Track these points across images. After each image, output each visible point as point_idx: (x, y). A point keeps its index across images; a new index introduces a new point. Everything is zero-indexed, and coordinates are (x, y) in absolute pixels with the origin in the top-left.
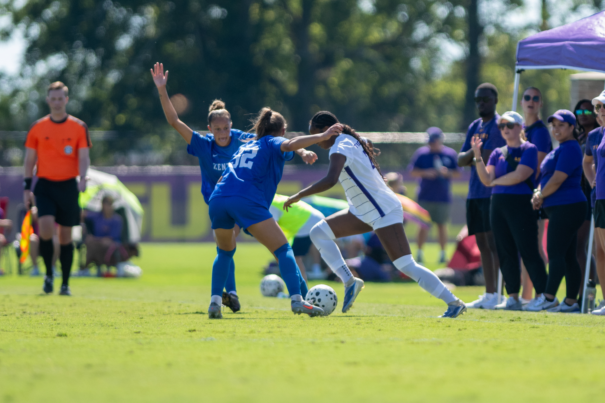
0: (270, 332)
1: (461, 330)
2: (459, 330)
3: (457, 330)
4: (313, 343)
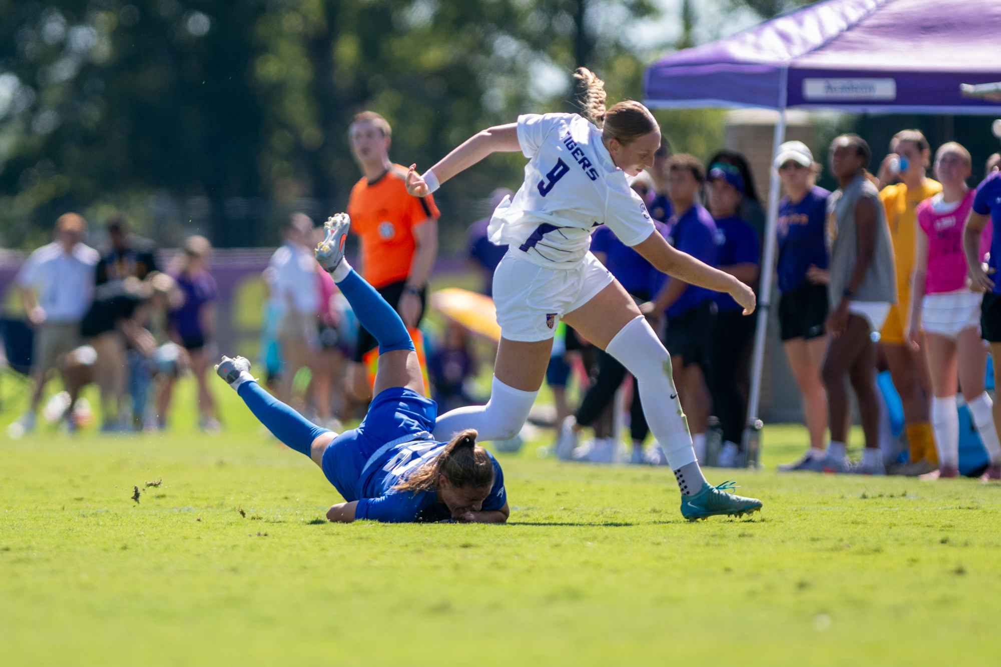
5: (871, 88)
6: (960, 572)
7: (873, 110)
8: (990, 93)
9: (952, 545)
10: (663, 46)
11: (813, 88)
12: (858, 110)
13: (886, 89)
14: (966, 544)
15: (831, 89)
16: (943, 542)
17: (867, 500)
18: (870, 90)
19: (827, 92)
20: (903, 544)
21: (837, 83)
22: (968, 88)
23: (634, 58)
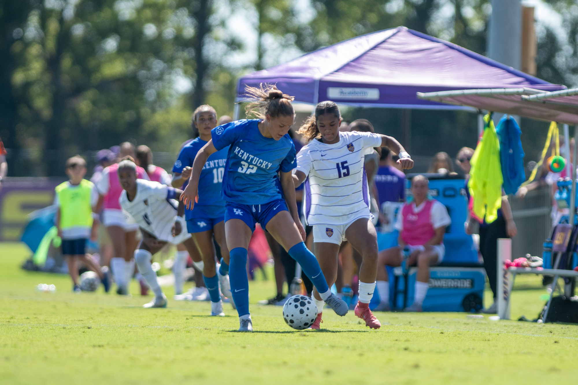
0: (28, 318)
1: (188, 319)
2: (187, 319)
3: (185, 319)
4: (64, 328)
5: (365, 93)
6: (416, 366)
7: (365, 106)
8: (433, 97)
9: (411, 351)
10: (246, 67)
11: (333, 93)
12: (356, 105)
13: (374, 94)
14: (419, 351)
15: (343, 93)
16: (406, 349)
17: (361, 325)
18: (365, 95)
19: (341, 95)
20: (383, 350)
21: (346, 90)
22: (421, 95)
23: (230, 74)
